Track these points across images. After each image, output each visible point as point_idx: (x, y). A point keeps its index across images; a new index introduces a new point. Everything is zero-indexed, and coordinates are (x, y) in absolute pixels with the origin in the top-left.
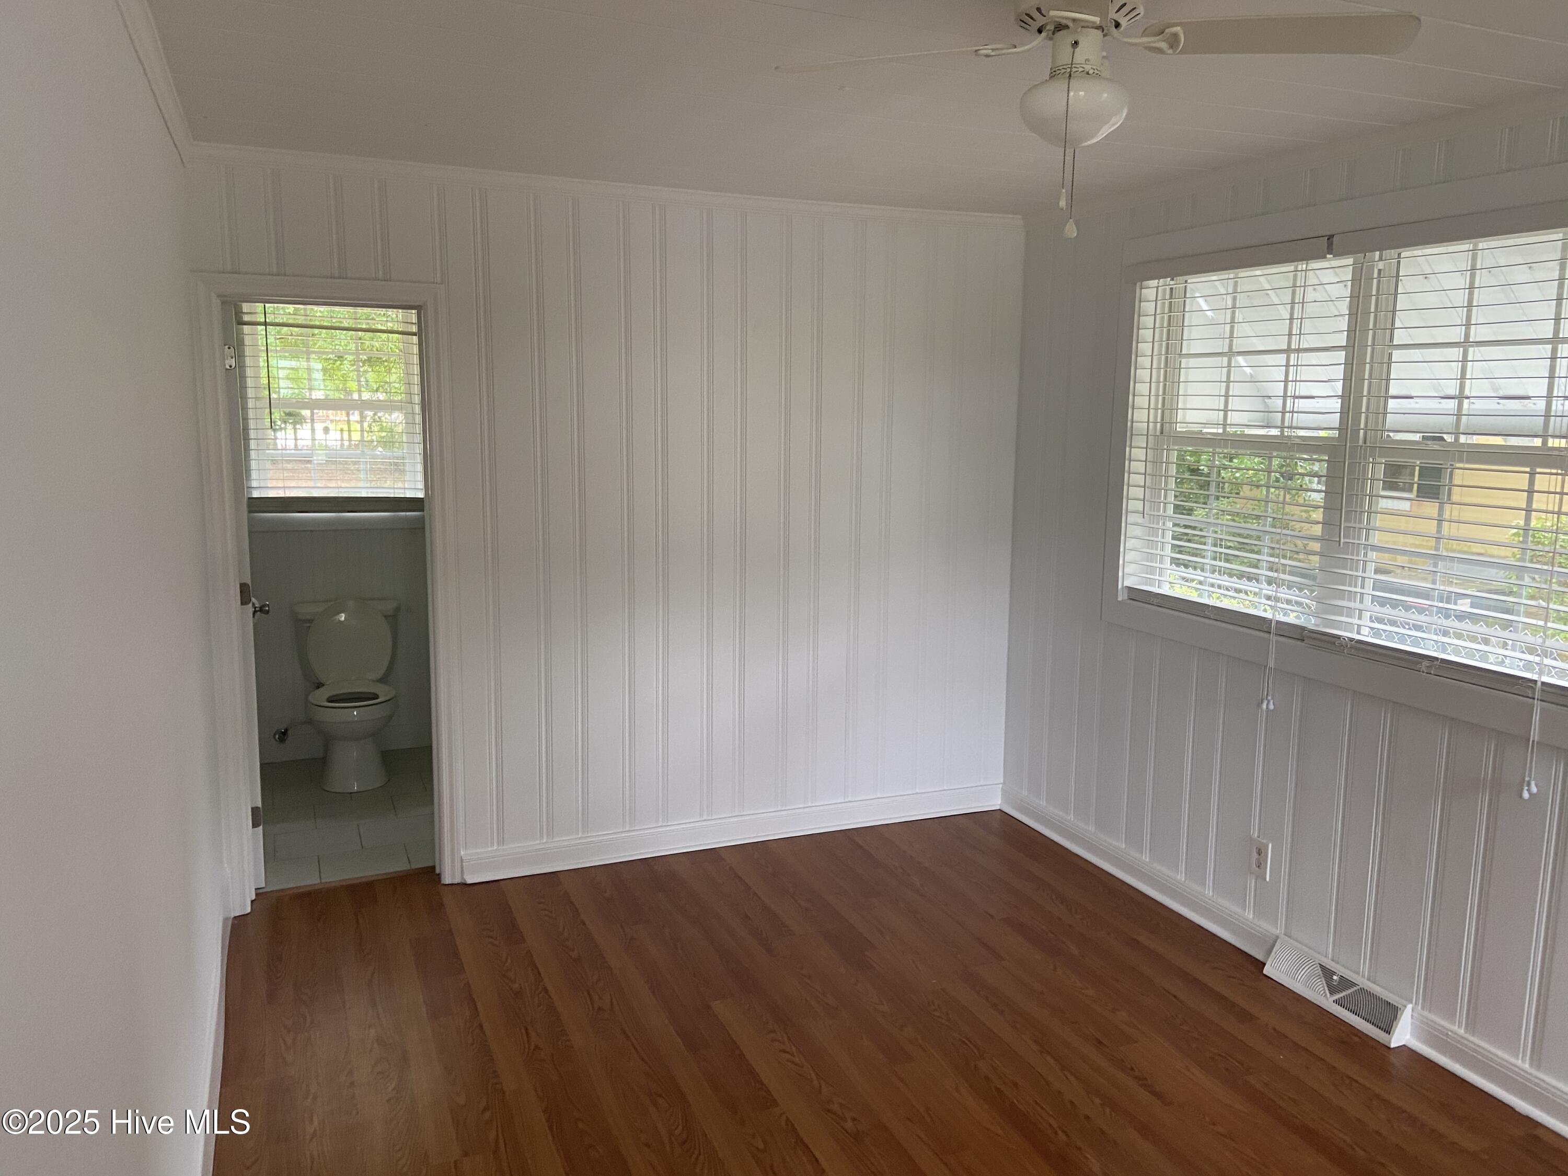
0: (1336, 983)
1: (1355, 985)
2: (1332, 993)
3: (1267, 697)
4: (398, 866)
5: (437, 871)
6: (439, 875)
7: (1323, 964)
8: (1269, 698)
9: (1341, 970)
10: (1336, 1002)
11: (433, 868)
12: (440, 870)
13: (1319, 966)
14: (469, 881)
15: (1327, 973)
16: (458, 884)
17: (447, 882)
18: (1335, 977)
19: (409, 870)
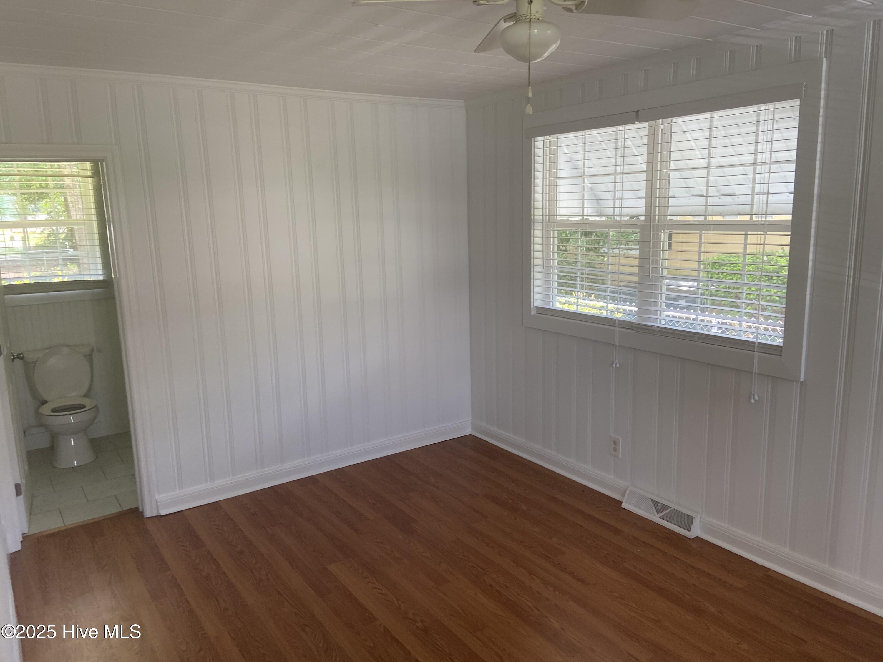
0: (660, 508)
1: (670, 507)
2: (658, 513)
3: (615, 361)
4: (113, 509)
5: (141, 510)
6: (142, 513)
7: (652, 499)
8: (617, 361)
9: (661, 501)
10: (661, 518)
11: (137, 509)
12: (143, 508)
13: (650, 499)
14: (162, 514)
15: (655, 503)
16: (155, 516)
17: (148, 516)
18: (659, 505)
19: (120, 512)
